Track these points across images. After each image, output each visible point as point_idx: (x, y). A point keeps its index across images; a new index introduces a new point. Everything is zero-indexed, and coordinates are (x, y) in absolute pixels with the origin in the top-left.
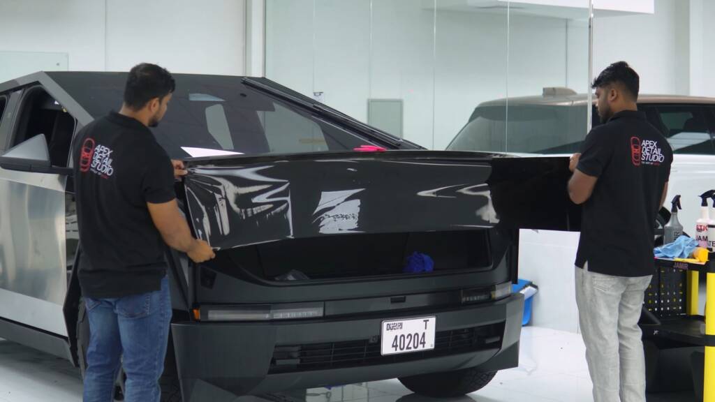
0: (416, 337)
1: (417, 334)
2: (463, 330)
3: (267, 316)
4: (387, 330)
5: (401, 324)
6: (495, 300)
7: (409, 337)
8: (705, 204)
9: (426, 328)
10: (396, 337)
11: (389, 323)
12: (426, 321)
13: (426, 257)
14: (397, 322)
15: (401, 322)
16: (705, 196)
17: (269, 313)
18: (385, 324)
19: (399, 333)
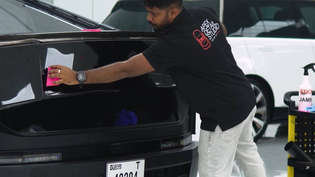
0: (131, 174)
1: (131, 173)
2: (160, 170)
3: (20, 160)
4: (111, 170)
5: (120, 165)
6: (183, 146)
7: (126, 175)
8: (306, 73)
9: (138, 168)
10: (117, 175)
11: (112, 164)
12: (138, 163)
13: (132, 114)
14: (118, 164)
15: (120, 163)
16: (306, 68)
17: (22, 158)
18: (109, 166)
19: (119, 172)
